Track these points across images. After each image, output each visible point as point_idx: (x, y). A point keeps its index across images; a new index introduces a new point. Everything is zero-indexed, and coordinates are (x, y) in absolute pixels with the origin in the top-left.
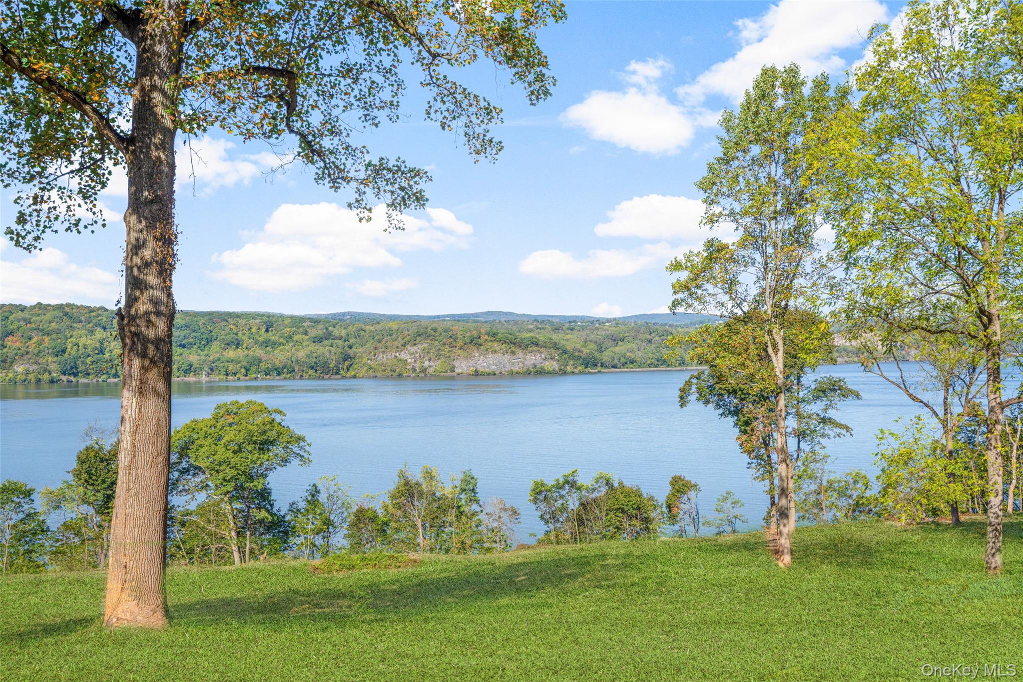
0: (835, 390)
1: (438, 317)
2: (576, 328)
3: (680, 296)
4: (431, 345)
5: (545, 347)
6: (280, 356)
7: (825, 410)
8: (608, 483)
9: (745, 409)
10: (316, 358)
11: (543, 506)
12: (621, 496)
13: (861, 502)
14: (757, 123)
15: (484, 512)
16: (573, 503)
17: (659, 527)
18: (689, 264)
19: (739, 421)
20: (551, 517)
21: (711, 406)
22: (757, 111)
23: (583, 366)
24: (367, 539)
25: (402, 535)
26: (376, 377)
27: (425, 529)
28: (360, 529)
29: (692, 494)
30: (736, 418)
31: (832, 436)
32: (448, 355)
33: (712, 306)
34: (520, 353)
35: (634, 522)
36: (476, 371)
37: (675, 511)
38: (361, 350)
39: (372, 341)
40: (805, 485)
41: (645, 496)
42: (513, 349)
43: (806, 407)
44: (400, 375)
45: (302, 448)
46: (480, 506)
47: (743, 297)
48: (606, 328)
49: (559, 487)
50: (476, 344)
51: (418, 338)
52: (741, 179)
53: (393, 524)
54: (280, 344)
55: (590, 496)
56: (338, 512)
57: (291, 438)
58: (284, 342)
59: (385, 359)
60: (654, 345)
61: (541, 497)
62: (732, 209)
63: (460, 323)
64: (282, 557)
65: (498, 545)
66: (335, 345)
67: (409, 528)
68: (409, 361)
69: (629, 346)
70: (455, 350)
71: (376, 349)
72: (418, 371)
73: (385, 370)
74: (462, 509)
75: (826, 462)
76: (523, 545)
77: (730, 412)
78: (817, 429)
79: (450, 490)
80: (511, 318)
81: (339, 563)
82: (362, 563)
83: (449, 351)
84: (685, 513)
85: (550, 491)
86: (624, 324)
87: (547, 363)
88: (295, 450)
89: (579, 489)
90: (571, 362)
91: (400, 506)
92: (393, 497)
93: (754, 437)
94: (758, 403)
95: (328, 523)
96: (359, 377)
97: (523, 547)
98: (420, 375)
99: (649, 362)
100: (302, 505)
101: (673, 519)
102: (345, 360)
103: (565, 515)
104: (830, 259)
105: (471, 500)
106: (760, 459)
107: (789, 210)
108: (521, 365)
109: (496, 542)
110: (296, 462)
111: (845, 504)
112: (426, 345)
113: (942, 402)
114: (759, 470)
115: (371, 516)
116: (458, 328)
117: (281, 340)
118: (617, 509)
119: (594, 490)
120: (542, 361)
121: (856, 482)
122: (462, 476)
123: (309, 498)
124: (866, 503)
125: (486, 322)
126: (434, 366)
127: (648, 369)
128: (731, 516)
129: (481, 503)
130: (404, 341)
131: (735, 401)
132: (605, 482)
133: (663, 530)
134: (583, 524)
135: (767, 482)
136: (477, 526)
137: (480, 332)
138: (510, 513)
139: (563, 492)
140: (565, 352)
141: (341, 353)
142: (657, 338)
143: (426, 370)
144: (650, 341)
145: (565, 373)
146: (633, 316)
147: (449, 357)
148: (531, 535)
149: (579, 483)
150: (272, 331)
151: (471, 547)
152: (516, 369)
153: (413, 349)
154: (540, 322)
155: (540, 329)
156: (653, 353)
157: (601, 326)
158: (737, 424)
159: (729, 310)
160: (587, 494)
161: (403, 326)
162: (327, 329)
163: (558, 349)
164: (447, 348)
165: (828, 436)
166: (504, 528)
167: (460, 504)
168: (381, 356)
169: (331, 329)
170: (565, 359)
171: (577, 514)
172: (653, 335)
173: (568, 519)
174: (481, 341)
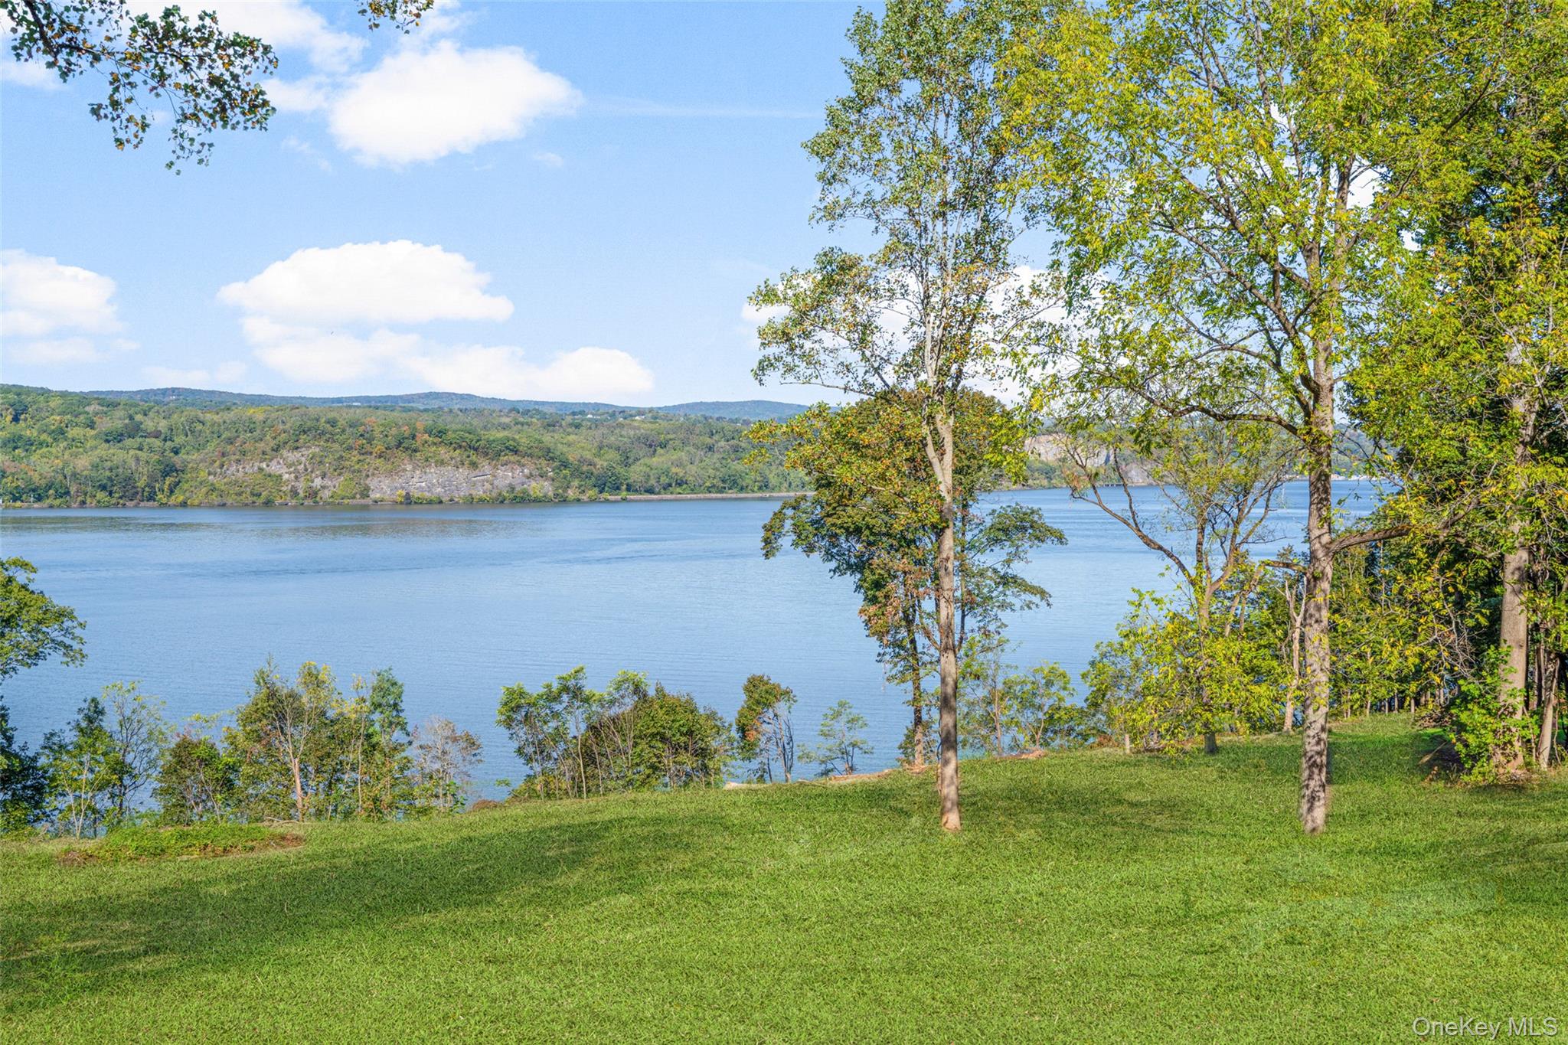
0: (1025, 529)
1: (339, 400)
2: (584, 423)
3: (774, 350)
4: (324, 449)
5: (531, 455)
6: (41, 466)
7: (1008, 562)
8: (637, 689)
9: (876, 561)
10: (111, 470)
11: (522, 731)
12: (661, 713)
13: (1056, 716)
14: (916, 37)
15: (415, 744)
16: (576, 726)
17: (725, 765)
18: (790, 293)
19: (865, 581)
20: (536, 751)
21: (816, 556)
22: (916, 17)
23: (596, 490)
24: (196, 797)
25: (264, 789)
26: (224, 505)
27: (306, 777)
28: (182, 779)
29: (781, 707)
30: (859, 576)
31: (1017, 607)
32: (356, 467)
33: (830, 370)
34: (485, 466)
35: (683, 757)
36: (408, 497)
37: (752, 736)
38: (195, 456)
39: (216, 441)
40: (969, 690)
41: (701, 711)
42: (474, 458)
43: (976, 558)
44: (268, 503)
45: (67, 632)
46: (408, 734)
47: (884, 355)
48: (636, 424)
49: (552, 698)
50: (407, 449)
51: (303, 437)
52: (884, 140)
53: (245, 769)
54: (41, 444)
55: (607, 714)
56: (141, 748)
57: (45, 614)
58: (50, 440)
59: (240, 474)
60: (717, 456)
61: (520, 716)
62: (869, 193)
63: (379, 412)
64: (30, 834)
65: (441, 801)
66: (146, 448)
67: (276, 776)
68: (286, 477)
69: (675, 456)
70: (369, 459)
71: (223, 455)
72: (302, 495)
73: (240, 494)
74: (374, 740)
75: (1002, 651)
76: (484, 802)
77: (850, 566)
78: (994, 594)
79: (354, 705)
80: (469, 406)
81: (134, 844)
82: (180, 844)
83: (359, 461)
84: (769, 739)
85: (534, 705)
86: (667, 418)
87: (534, 484)
88: (55, 635)
89: (586, 700)
90: (576, 483)
91: (258, 736)
92: (246, 720)
93: (889, 608)
94: (897, 551)
95: (121, 769)
96: (192, 506)
97: (484, 805)
98: (306, 503)
99: (708, 484)
100: (70, 737)
101: (748, 748)
102: (166, 474)
103: (562, 746)
104: (1036, 290)
105: (391, 723)
106: (899, 646)
107: (969, 198)
108: (487, 486)
109: (437, 797)
110: (56, 658)
111: (1032, 719)
112: (317, 450)
113: (1194, 549)
114: (895, 665)
115: (204, 755)
116: (375, 420)
117: (44, 437)
118: (653, 735)
119: (612, 702)
120: (525, 480)
121: (1049, 683)
122: (374, 681)
123: (84, 724)
124: (1065, 717)
125: (426, 410)
126: (331, 486)
127: (708, 495)
128: (847, 743)
129: (409, 728)
130: (276, 442)
131: (859, 546)
132: (632, 688)
133: (732, 770)
134: (594, 762)
135: (909, 686)
136: (402, 770)
137: (415, 429)
138: (464, 745)
139: (558, 707)
140: (565, 464)
141: (159, 462)
142: (722, 443)
143: (316, 493)
144: (710, 449)
145: (565, 501)
146: (681, 406)
147: (359, 471)
148: (500, 783)
149: (587, 691)
150: (26, 420)
151: (390, 806)
152: (479, 493)
153: (292, 456)
154: (523, 412)
155: (522, 424)
156: (716, 469)
157: (627, 421)
158: (861, 587)
159: (860, 379)
160: (599, 710)
161: (274, 415)
162: (131, 418)
163: (552, 459)
164: (355, 456)
165: (1011, 606)
166: (452, 771)
167: (371, 730)
168: (233, 468)
169: (139, 417)
170: (565, 478)
171: (583, 745)
172: (716, 437)
173: (567, 754)
174: (418, 443)
